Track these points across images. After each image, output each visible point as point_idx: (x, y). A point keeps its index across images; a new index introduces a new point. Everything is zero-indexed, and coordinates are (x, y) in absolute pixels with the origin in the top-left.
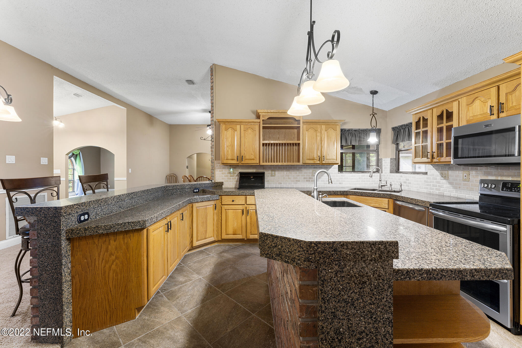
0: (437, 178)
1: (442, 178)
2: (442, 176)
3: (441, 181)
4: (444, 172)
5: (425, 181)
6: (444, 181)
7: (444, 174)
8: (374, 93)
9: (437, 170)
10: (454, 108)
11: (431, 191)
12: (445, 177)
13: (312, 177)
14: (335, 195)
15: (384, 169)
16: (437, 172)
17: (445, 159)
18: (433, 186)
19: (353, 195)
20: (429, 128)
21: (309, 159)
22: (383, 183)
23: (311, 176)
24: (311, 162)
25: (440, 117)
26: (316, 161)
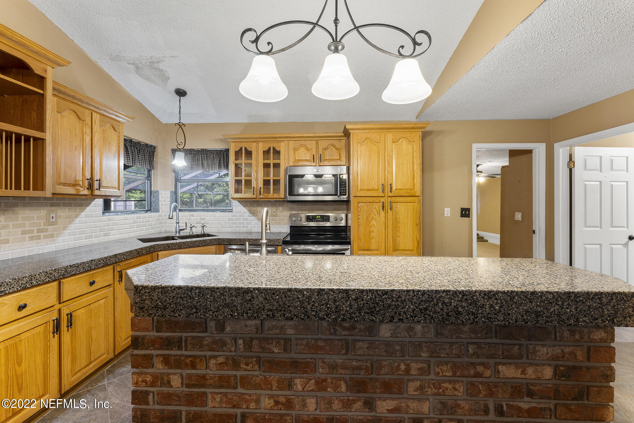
0: (244, 215)
1: (251, 215)
2: (251, 213)
3: (249, 218)
4: (253, 208)
5: (229, 220)
6: (253, 218)
7: (253, 210)
8: (181, 93)
9: (244, 207)
10: (282, 147)
11: (237, 230)
12: (253, 213)
13: (46, 227)
14: (140, 256)
15: (161, 206)
16: (245, 209)
17: (273, 195)
18: (240, 223)
19: (165, 250)
20: (253, 161)
21: (64, 184)
22: (182, 226)
23: (44, 226)
24: (71, 191)
25: (266, 153)
26: (82, 189)
